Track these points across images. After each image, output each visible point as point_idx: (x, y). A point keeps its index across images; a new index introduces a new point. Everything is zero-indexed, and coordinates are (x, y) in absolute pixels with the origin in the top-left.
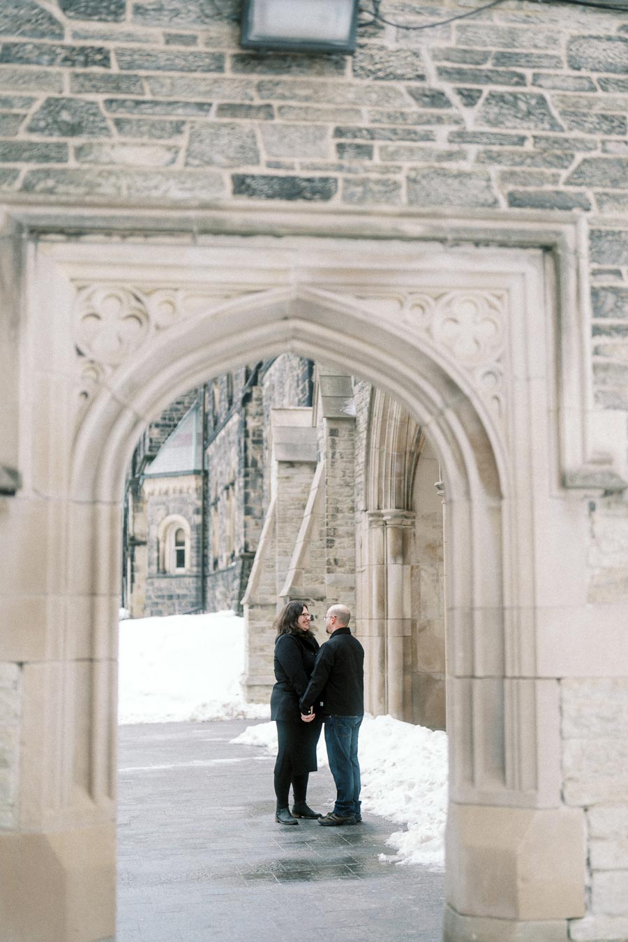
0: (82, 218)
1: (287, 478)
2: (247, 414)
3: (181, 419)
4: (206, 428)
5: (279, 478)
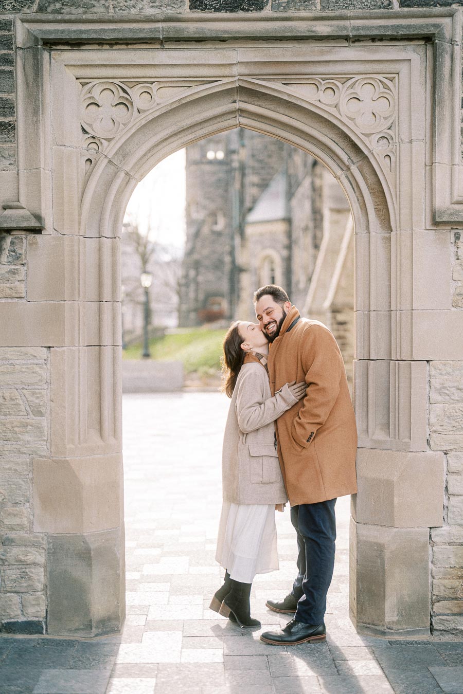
0: (81, 31)
1: (336, 222)
2: (314, 175)
3: (271, 179)
4: (289, 185)
5: (331, 223)
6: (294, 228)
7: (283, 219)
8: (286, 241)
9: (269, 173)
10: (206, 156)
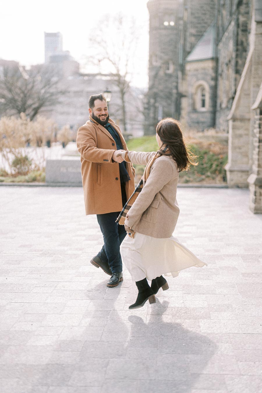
2: (239, 13)
3: (205, 31)
4: (218, 34)
5: (256, 34)
6: (220, 64)
7: (212, 59)
8: (213, 75)
9: (204, 27)
10: (163, 24)
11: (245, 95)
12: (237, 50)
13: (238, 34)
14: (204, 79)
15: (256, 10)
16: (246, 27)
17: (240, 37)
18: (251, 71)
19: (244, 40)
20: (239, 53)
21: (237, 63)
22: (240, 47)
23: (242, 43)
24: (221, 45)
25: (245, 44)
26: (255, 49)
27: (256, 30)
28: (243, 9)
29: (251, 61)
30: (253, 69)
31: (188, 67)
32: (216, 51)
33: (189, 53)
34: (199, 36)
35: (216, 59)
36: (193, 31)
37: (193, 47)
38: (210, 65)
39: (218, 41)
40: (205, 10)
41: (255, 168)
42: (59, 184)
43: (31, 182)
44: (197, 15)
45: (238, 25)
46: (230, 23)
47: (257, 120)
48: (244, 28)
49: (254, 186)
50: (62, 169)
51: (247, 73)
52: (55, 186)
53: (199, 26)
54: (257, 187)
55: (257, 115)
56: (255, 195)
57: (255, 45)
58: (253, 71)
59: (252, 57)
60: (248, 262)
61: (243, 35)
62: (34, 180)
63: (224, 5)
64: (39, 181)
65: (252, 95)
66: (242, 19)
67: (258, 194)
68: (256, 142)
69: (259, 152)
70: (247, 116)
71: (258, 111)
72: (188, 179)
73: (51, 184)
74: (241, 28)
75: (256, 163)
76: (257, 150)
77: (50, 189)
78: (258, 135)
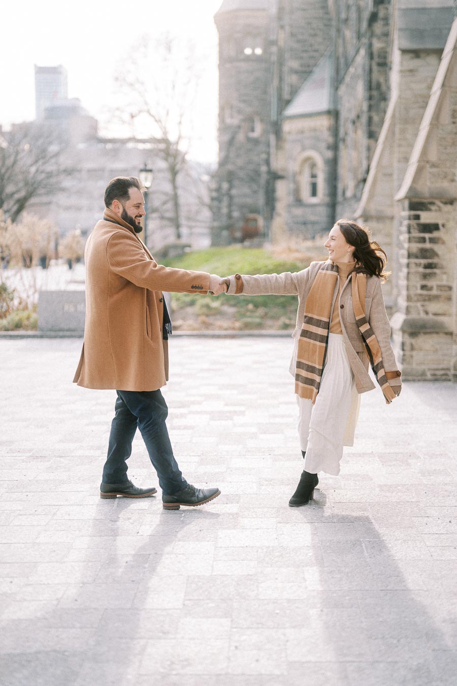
1: (411, 71)
2: (372, 35)
3: (315, 65)
4: (337, 71)
5: (401, 71)
6: (342, 121)
7: (329, 112)
8: (331, 140)
9: (312, 57)
10: (242, 52)
11: (385, 175)
12: (370, 98)
13: (371, 71)
14: (314, 148)
15: (400, 30)
16: (385, 58)
17: (375, 75)
18: (393, 133)
19: (382, 80)
20: (373, 102)
21: (370, 120)
22: (375, 93)
23: (379, 86)
24: (343, 90)
25: (384, 88)
26: (400, 97)
27: (401, 63)
28: (378, 27)
29: (393, 116)
30: (397, 130)
31: (287, 127)
32: (335, 99)
33: (288, 102)
34: (306, 73)
35: (334, 114)
36: (294, 64)
37: (294, 92)
38: (325, 123)
39: (337, 82)
40: (314, 29)
41: (402, 303)
42: (61, 334)
43: (12, 330)
44: (300, 37)
45: (371, 56)
46: (357, 52)
47: (405, 219)
48: (381, 61)
49: (400, 333)
50: (66, 308)
51: (386, 138)
52: (55, 337)
53: (305, 55)
54: (406, 336)
55: (404, 210)
56: (403, 350)
57: (401, 90)
58: (397, 136)
59: (394, 111)
60: (390, 466)
61: (379, 71)
62: (18, 326)
63: (346, 20)
64: (26, 328)
65: (395, 177)
66: (377, 45)
67: (407, 348)
68: (403, 256)
69: (408, 273)
70: (388, 212)
71: (406, 203)
72: (287, 322)
73: (48, 333)
74: (376, 60)
75: (404, 293)
76: (405, 270)
77: (45, 342)
78: (406, 245)
